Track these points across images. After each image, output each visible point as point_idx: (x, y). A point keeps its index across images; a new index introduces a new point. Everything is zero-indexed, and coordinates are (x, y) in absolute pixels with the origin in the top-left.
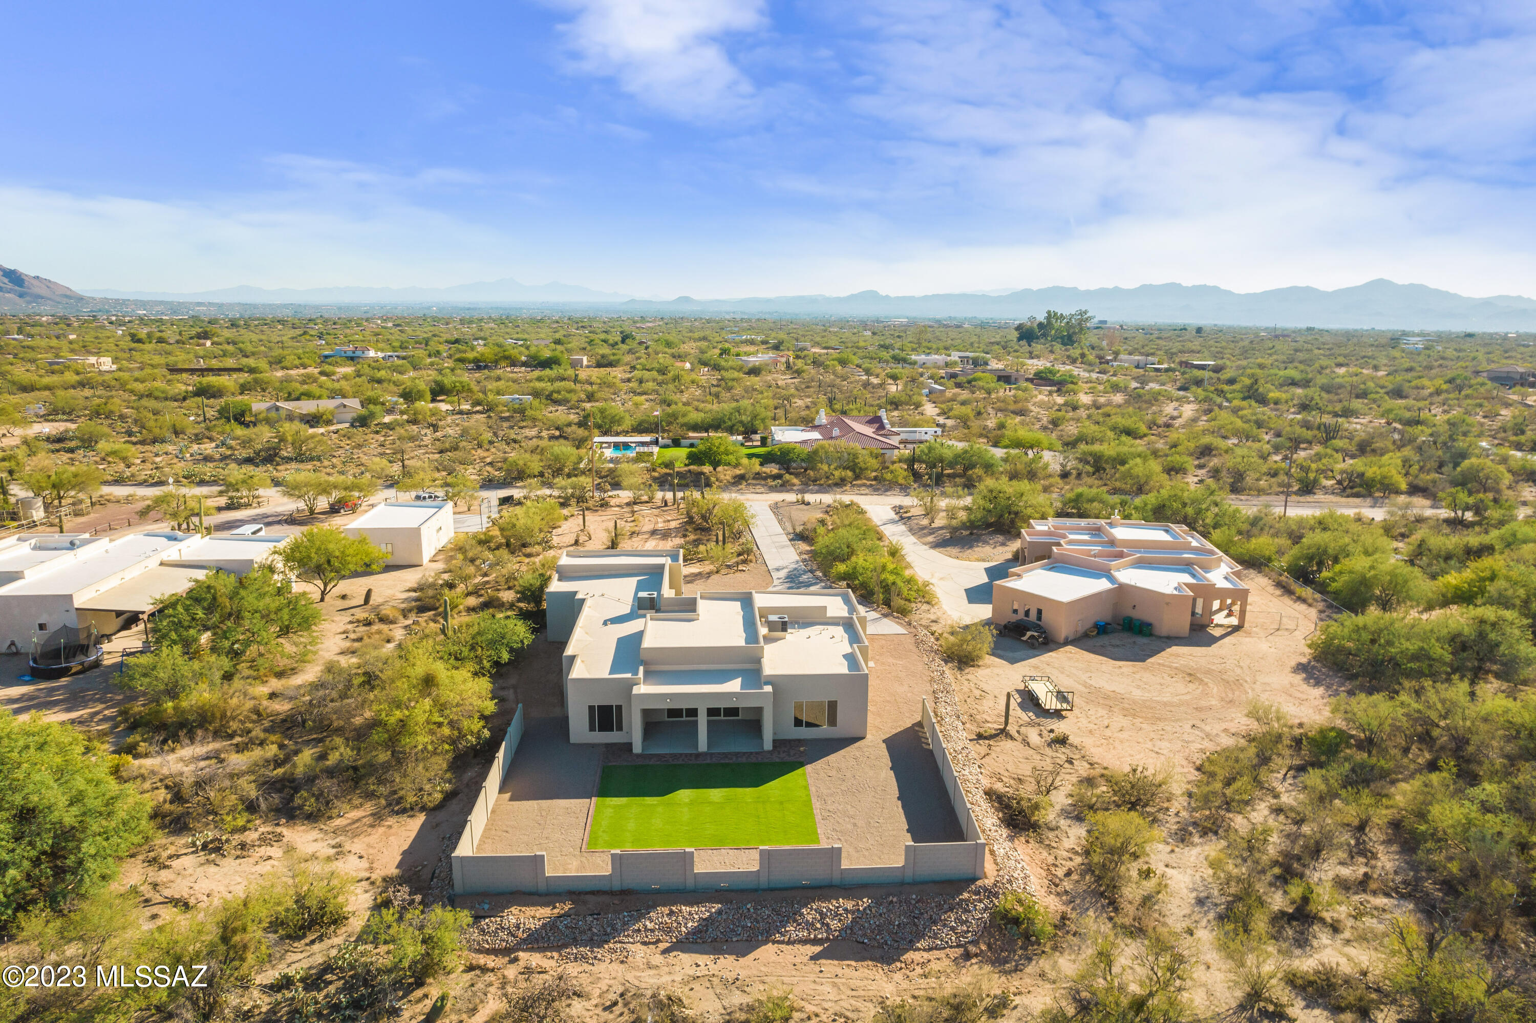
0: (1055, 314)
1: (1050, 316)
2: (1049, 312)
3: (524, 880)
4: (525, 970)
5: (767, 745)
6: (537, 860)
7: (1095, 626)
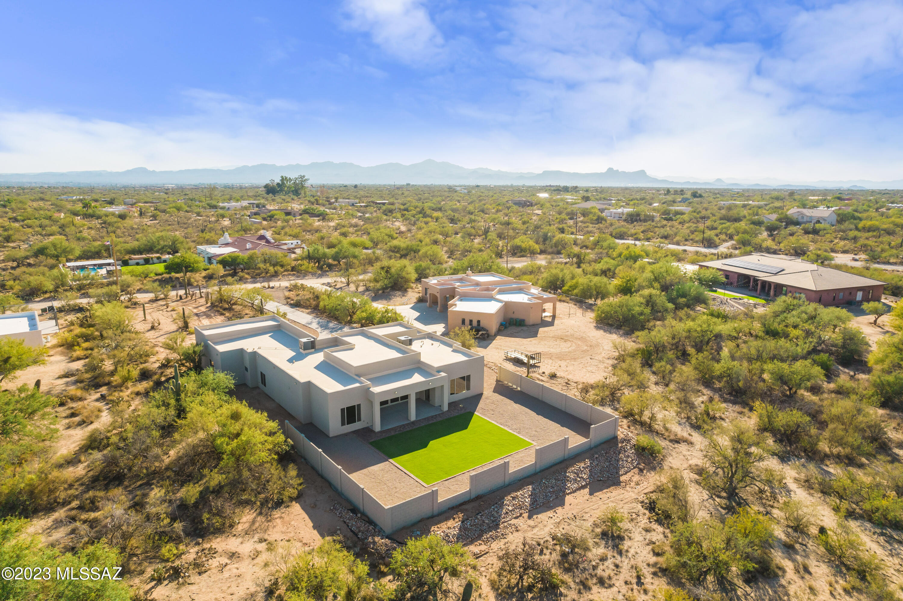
0: (286, 178)
1: (283, 179)
2: (282, 177)
3: (426, 510)
4: (477, 556)
5: (446, 408)
6: (434, 494)
7: (501, 325)
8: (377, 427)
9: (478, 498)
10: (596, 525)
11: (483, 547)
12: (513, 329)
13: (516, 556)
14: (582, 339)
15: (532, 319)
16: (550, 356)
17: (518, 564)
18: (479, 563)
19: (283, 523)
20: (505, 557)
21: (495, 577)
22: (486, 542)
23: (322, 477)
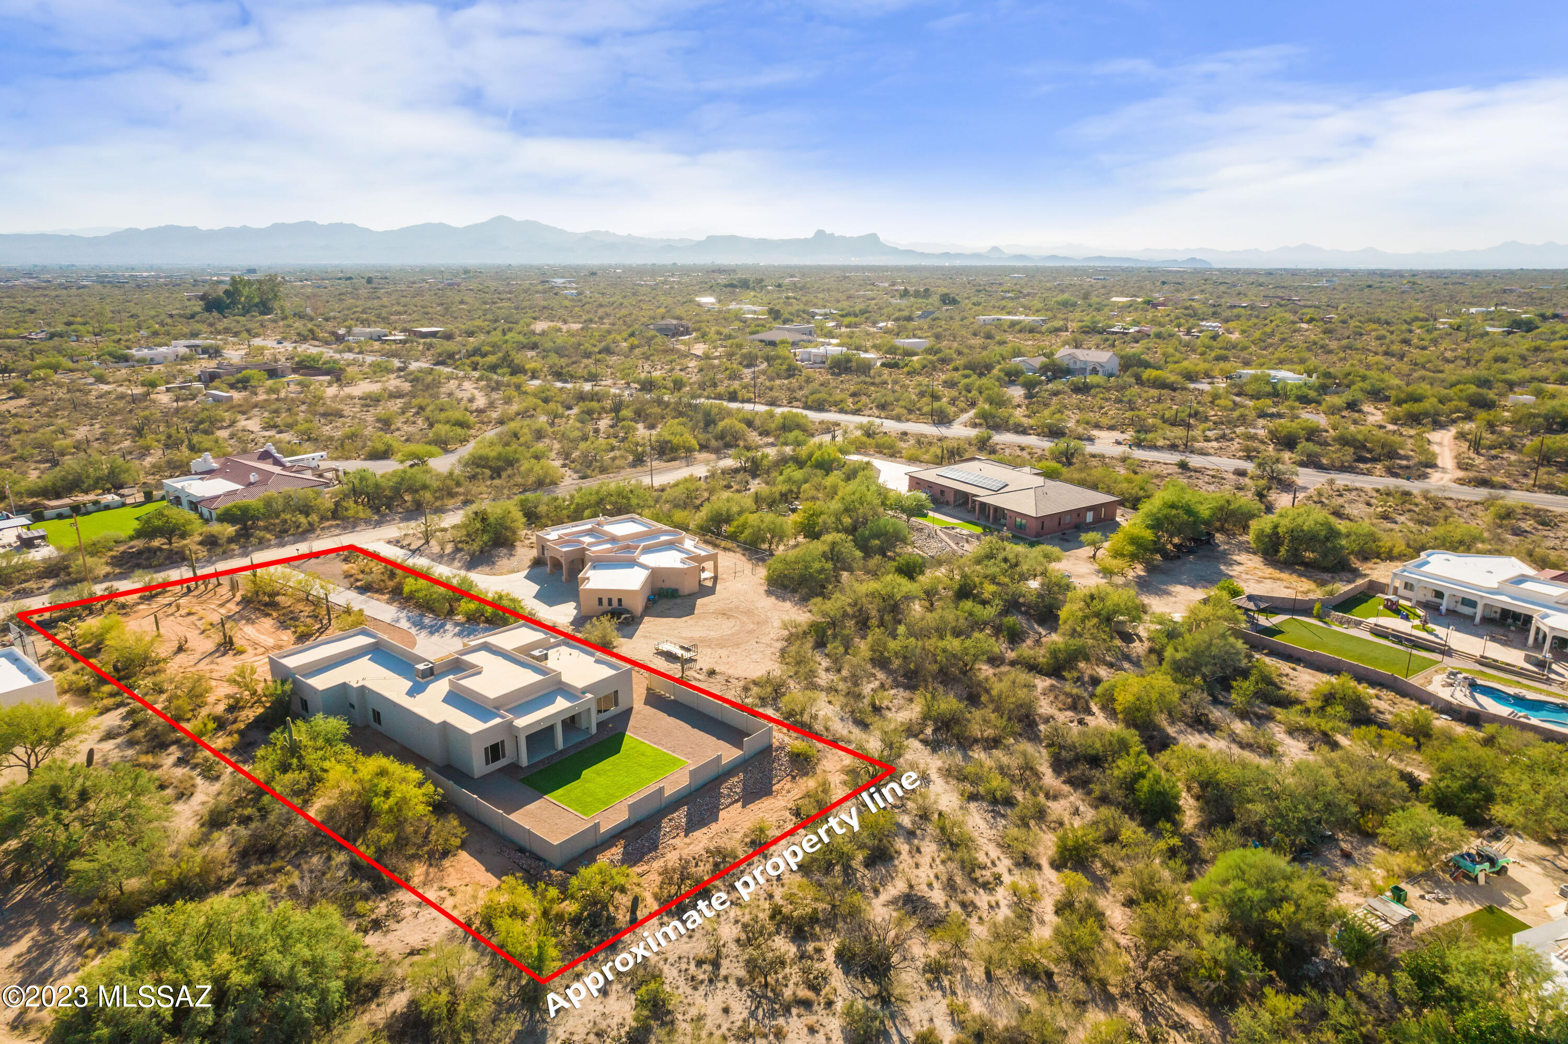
3: (589, 842)
4: (641, 875)
5: (594, 730)
6: (597, 826)
7: (649, 599)
8: (524, 761)
9: (638, 824)
10: (746, 836)
11: (645, 868)
12: (664, 604)
13: (674, 870)
14: (749, 613)
15: (688, 586)
16: (708, 642)
17: (676, 876)
18: (642, 881)
19: (457, 871)
20: (665, 872)
21: (657, 890)
22: (647, 863)
23: (480, 822)
